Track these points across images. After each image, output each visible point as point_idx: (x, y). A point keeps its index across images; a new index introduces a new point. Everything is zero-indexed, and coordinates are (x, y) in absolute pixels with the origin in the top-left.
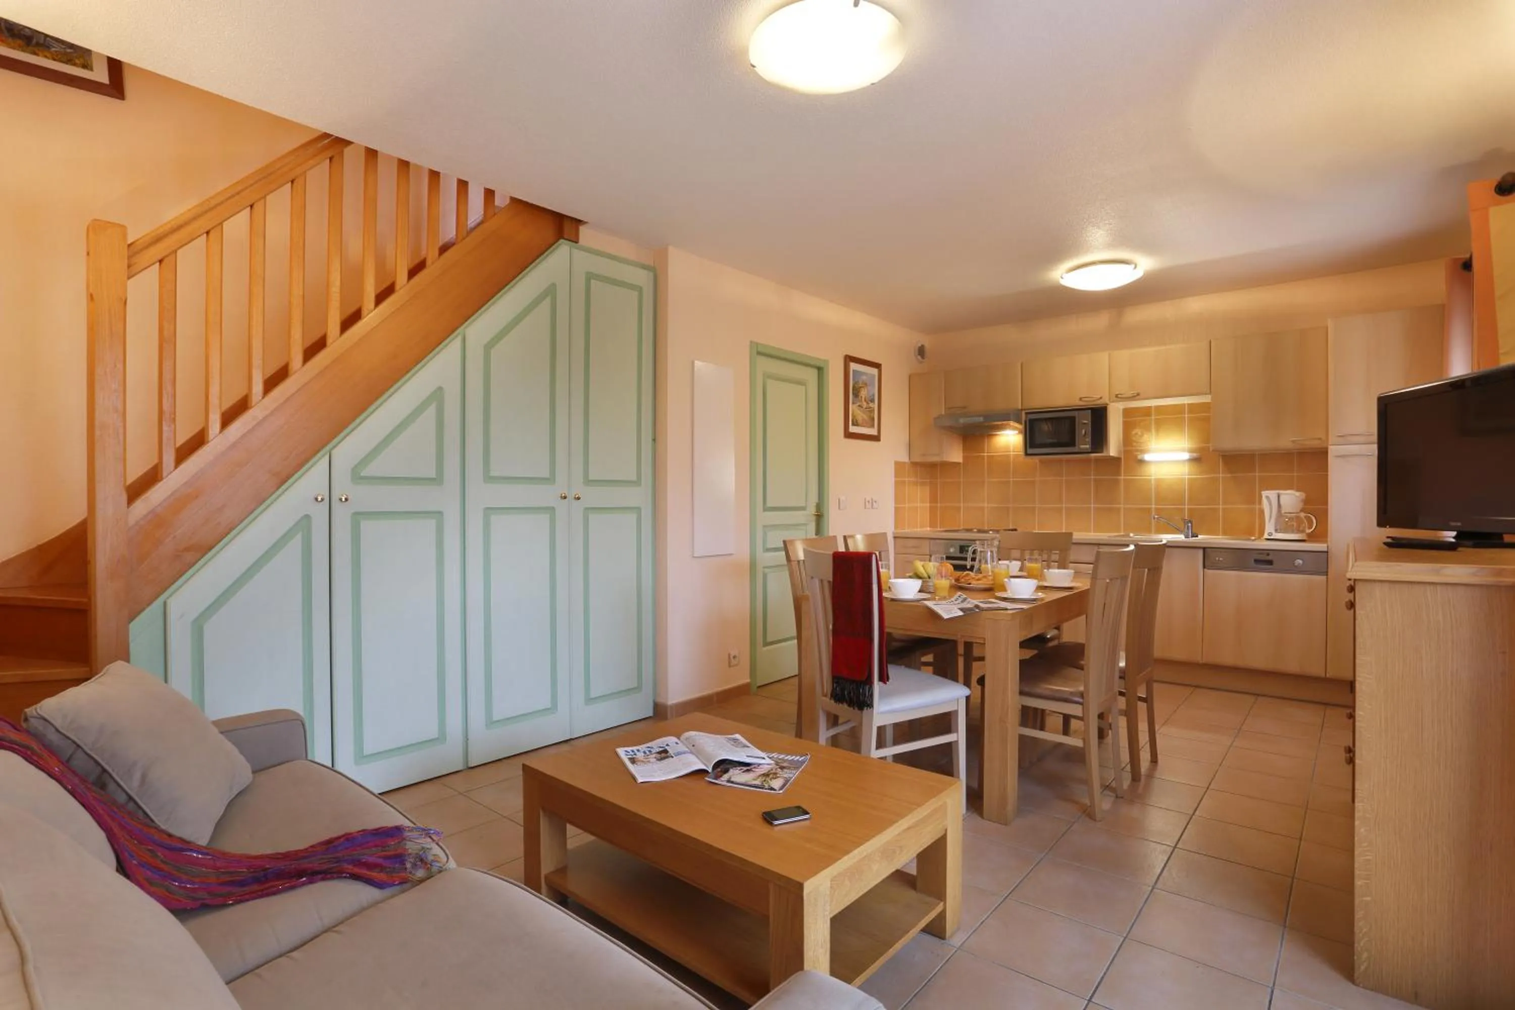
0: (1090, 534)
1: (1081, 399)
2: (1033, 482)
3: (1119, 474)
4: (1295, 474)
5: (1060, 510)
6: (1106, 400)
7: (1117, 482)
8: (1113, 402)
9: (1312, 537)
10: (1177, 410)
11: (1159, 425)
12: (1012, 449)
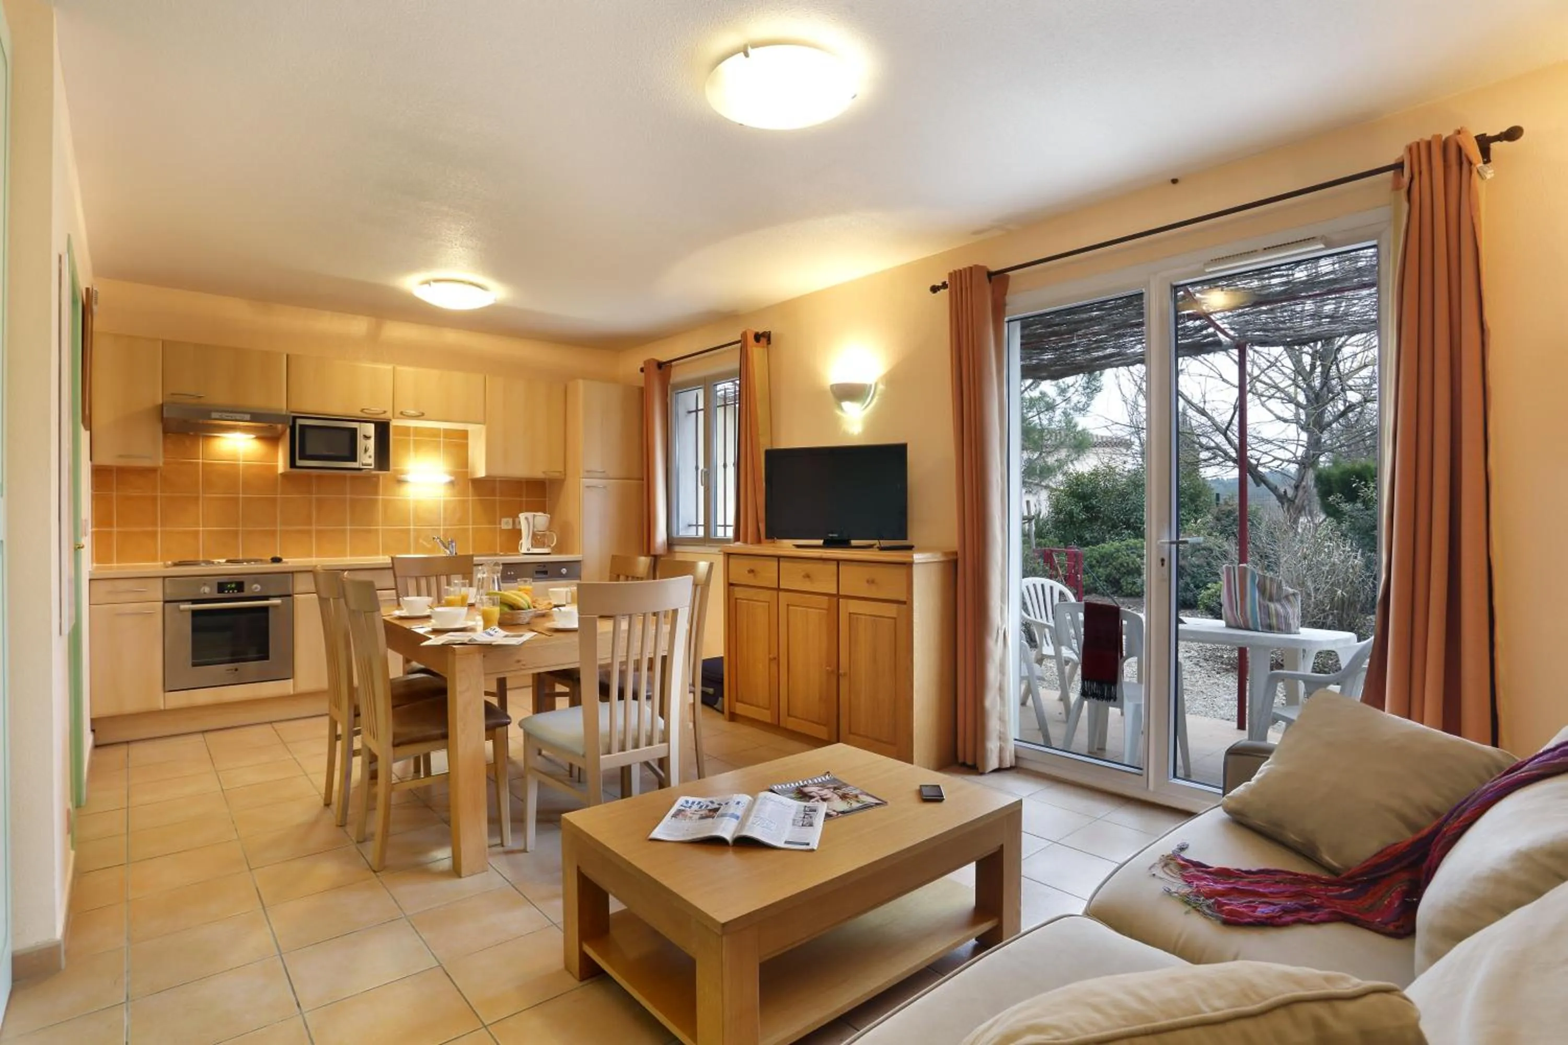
0: (345, 559)
1: (362, 410)
2: (274, 500)
3: (376, 493)
4: (524, 499)
5: (309, 532)
6: (389, 415)
7: (376, 501)
8: (398, 418)
9: (559, 549)
10: (434, 433)
11: (418, 445)
12: (241, 458)
